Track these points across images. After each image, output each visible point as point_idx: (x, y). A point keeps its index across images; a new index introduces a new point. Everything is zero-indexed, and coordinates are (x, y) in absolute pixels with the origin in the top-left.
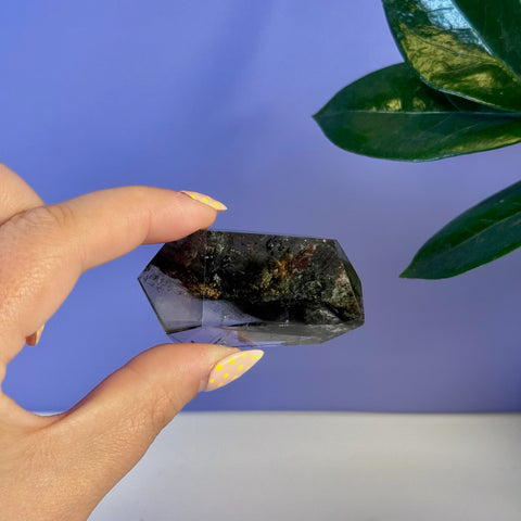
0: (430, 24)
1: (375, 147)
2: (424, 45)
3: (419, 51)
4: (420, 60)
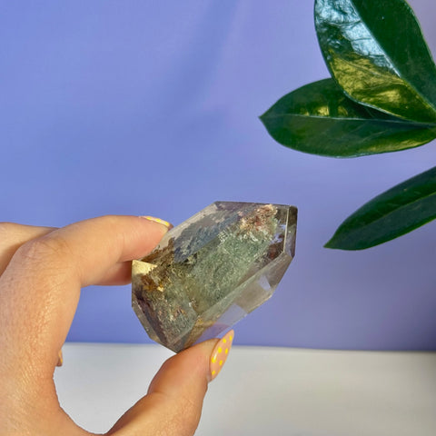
0: (353, 50)
1: (308, 145)
2: (347, 66)
3: (345, 72)
4: (344, 78)
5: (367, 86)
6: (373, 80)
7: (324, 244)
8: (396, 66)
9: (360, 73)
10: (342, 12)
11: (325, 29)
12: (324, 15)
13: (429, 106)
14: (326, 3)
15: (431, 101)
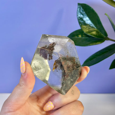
0: (86, 23)
2: (84, 27)
6: (90, 29)
10: (83, 15)
11: (79, 19)
12: (79, 16)
13: (102, 35)
14: (79, 13)
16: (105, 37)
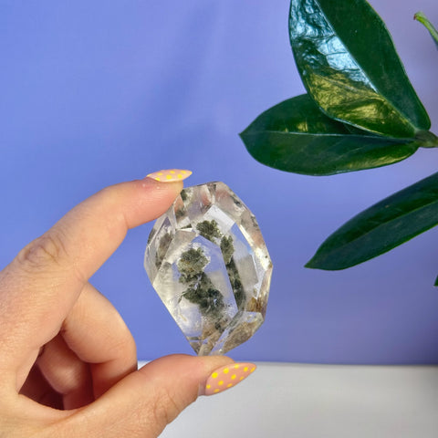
0: (328, 65)
1: (285, 163)
2: (323, 82)
3: (320, 87)
4: (323, 92)
5: (344, 101)
6: (350, 95)
7: (305, 264)
8: (372, 80)
9: (336, 88)
10: (319, 28)
11: (300, 44)
12: (300, 30)
13: (406, 120)
14: (300, 18)
15: (408, 116)
16: (416, 130)
